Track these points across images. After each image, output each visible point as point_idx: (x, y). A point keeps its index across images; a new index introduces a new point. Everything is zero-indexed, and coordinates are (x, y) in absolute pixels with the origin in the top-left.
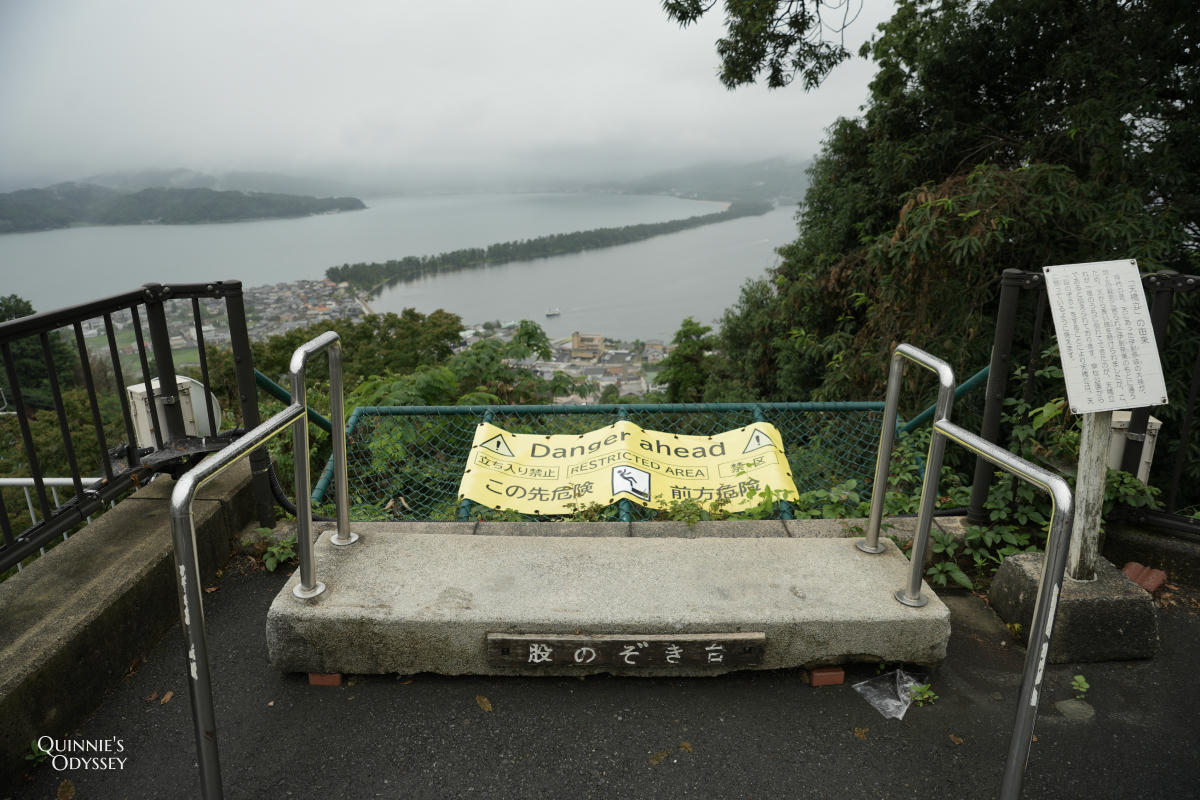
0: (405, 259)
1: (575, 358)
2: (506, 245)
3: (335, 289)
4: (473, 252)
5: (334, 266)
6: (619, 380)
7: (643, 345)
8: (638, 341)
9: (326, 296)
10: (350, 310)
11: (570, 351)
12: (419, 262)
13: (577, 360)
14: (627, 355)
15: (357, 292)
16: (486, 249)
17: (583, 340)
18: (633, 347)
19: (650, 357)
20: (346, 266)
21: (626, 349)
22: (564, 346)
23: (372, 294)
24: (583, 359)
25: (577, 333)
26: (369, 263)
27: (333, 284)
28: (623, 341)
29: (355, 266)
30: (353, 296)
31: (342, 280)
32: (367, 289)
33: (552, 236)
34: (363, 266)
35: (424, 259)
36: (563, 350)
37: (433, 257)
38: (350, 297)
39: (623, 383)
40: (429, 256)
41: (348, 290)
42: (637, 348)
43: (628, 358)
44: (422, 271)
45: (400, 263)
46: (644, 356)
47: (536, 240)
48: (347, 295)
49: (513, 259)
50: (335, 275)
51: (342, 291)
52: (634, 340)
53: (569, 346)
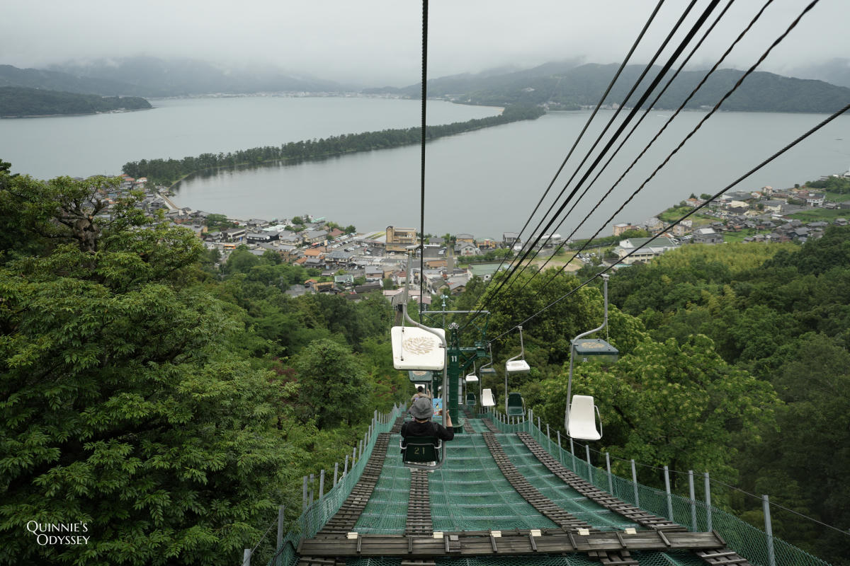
0: (202, 156)
1: (390, 252)
2: (300, 144)
3: (134, 185)
4: (268, 150)
5: (131, 162)
6: (445, 273)
7: (454, 239)
8: (448, 235)
9: (126, 191)
10: (152, 205)
11: (383, 245)
12: (215, 160)
13: (391, 254)
14: (440, 248)
15: (156, 187)
16: (280, 148)
17: (396, 234)
18: (444, 241)
19: (463, 251)
20: (144, 161)
21: (438, 243)
22: (377, 240)
23: (172, 189)
24: (397, 252)
25: (392, 227)
26: (166, 159)
27: (133, 179)
28: (433, 235)
29: (153, 162)
30: (154, 191)
31: (140, 176)
32: (167, 184)
33: (343, 136)
34: (160, 162)
35: (220, 156)
36: (375, 244)
37: (230, 153)
38: (150, 193)
39: (449, 275)
40: (226, 154)
41: (147, 185)
42: (448, 242)
43: (441, 252)
44: (218, 168)
45: (197, 159)
46: (456, 249)
47: (328, 139)
48: (146, 190)
49: (308, 159)
50: (132, 170)
51: (142, 186)
52: (445, 235)
53: (382, 240)
